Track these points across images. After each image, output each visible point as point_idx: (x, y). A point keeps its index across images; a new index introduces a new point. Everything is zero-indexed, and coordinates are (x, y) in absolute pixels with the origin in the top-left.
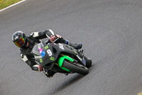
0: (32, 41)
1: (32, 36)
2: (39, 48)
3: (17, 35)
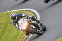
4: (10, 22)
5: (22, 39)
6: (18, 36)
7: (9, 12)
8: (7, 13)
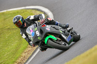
0: (29, 23)
1: (29, 19)
2: (31, 29)
3: (16, 18)
4: (7, 28)
5: (26, 54)
6: (20, 49)
7: (5, 11)
8: (3, 13)
